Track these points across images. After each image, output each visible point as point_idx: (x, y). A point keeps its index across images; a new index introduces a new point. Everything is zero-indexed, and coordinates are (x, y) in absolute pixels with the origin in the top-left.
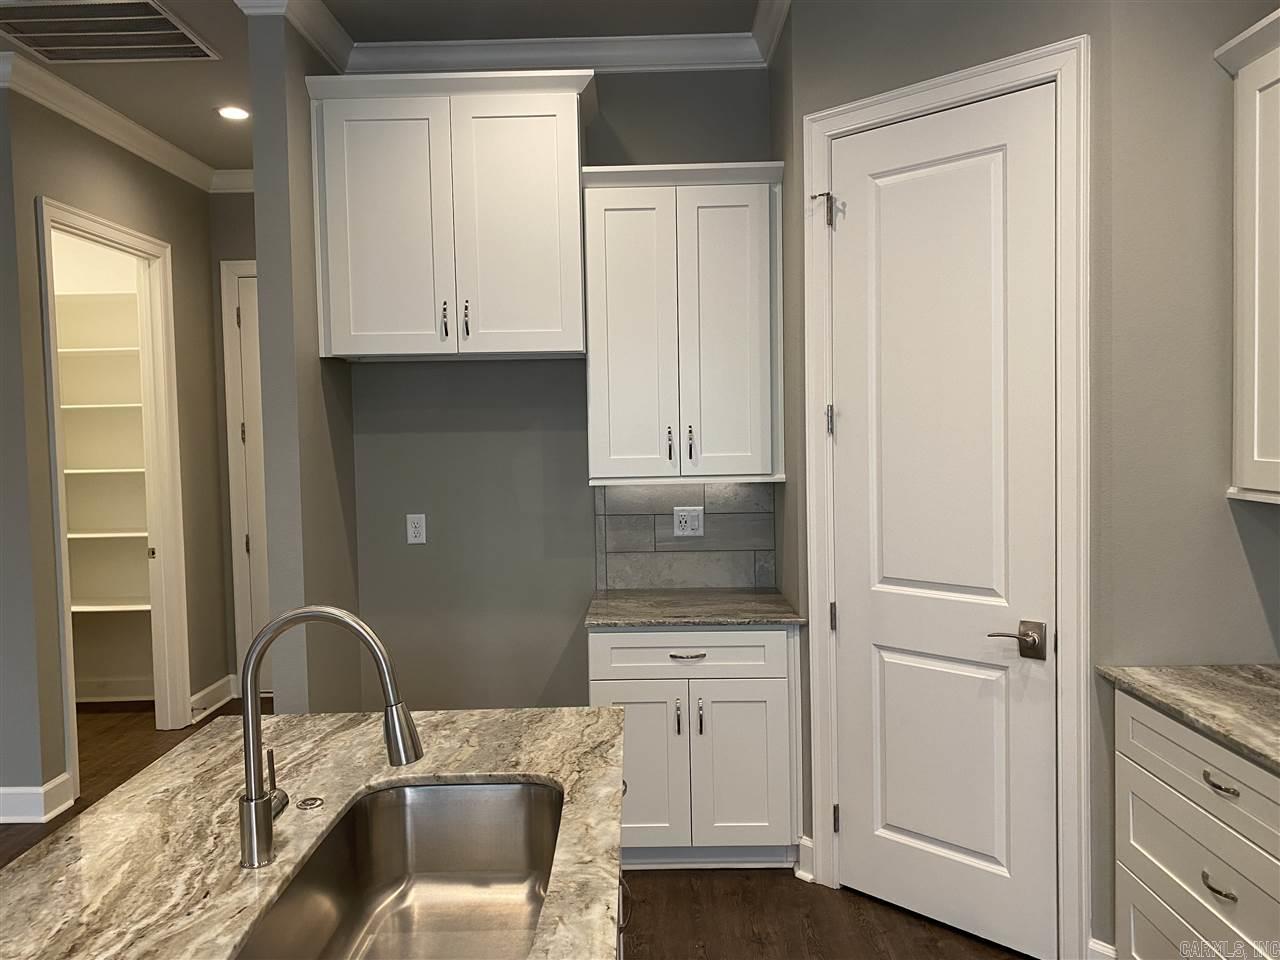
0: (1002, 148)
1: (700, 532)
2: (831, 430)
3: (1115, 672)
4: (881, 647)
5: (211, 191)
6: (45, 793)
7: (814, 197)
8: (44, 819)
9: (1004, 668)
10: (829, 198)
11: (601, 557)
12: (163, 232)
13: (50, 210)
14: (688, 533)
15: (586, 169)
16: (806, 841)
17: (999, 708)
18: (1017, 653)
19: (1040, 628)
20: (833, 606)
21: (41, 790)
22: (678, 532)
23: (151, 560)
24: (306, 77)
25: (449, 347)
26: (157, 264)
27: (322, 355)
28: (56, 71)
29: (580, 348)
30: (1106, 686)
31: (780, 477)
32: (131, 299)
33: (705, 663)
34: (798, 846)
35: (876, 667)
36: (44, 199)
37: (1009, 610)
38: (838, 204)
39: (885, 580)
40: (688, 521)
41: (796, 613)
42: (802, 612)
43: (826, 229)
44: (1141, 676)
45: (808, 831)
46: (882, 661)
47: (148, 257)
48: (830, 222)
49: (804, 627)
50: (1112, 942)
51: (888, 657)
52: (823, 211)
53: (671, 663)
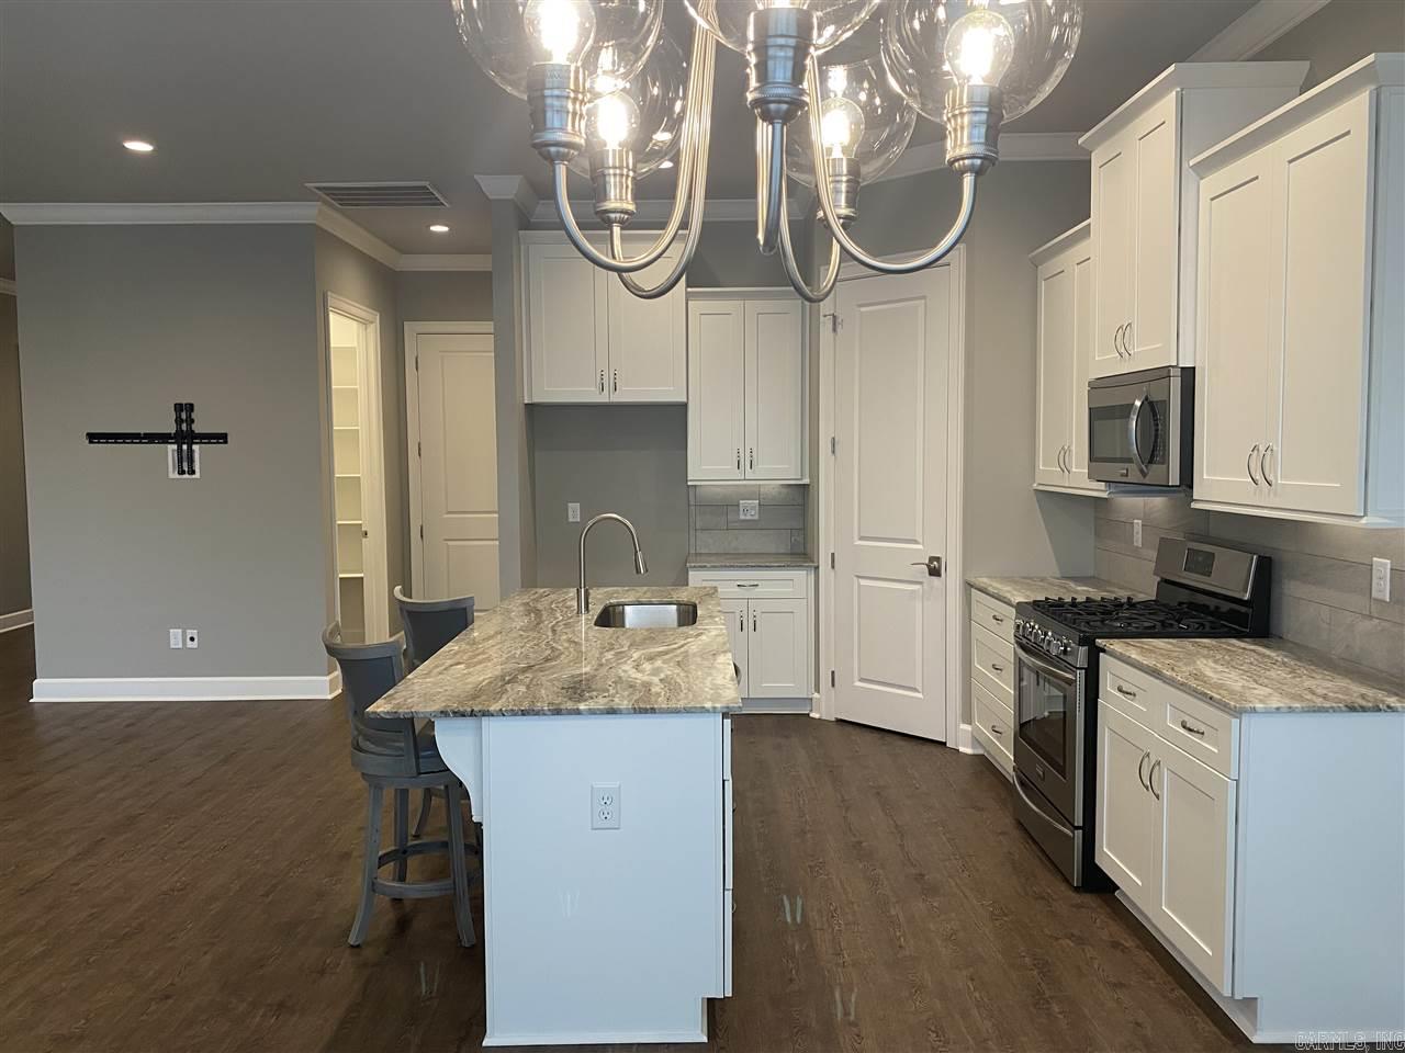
0: (924, 297)
1: (756, 517)
2: (833, 452)
3: (972, 580)
4: (858, 577)
5: (398, 270)
6: (331, 681)
7: (825, 316)
8: (330, 697)
9: (921, 583)
10: (834, 317)
11: (692, 532)
12: (375, 305)
13: (332, 300)
14: (749, 517)
15: (689, 289)
16: (816, 695)
17: (919, 605)
18: (927, 574)
19: (938, 559)
20: (833, 554)
21: (328, 678)
22: (742, 517)
23: (364, 540)
24: (521, 232)
25: (603, 398)
26: (371, 328)
27: (526, 402)
28: (343, 213)
29: (685, 400)
30: (969, 586)
31: (806, 481)
32: (352, 350)
33: (757, 589)
34: (811, 699)
35: (856, 587)
36: (329, 293)
37: (923, 551)
38: (840, 320)
39: (861, 538)
40: (749, 510)
41: (813, 562)
42: (816, 560)
43: (832, 334)
44: (983, 581)
45: (817, 690)
46: (859, 585)
47: (365, 323)
48: (834, 330)
49: (817, 568)
50: (970, 724)
51: (863, 582)
52: (831, 326)
53: (738, 589)
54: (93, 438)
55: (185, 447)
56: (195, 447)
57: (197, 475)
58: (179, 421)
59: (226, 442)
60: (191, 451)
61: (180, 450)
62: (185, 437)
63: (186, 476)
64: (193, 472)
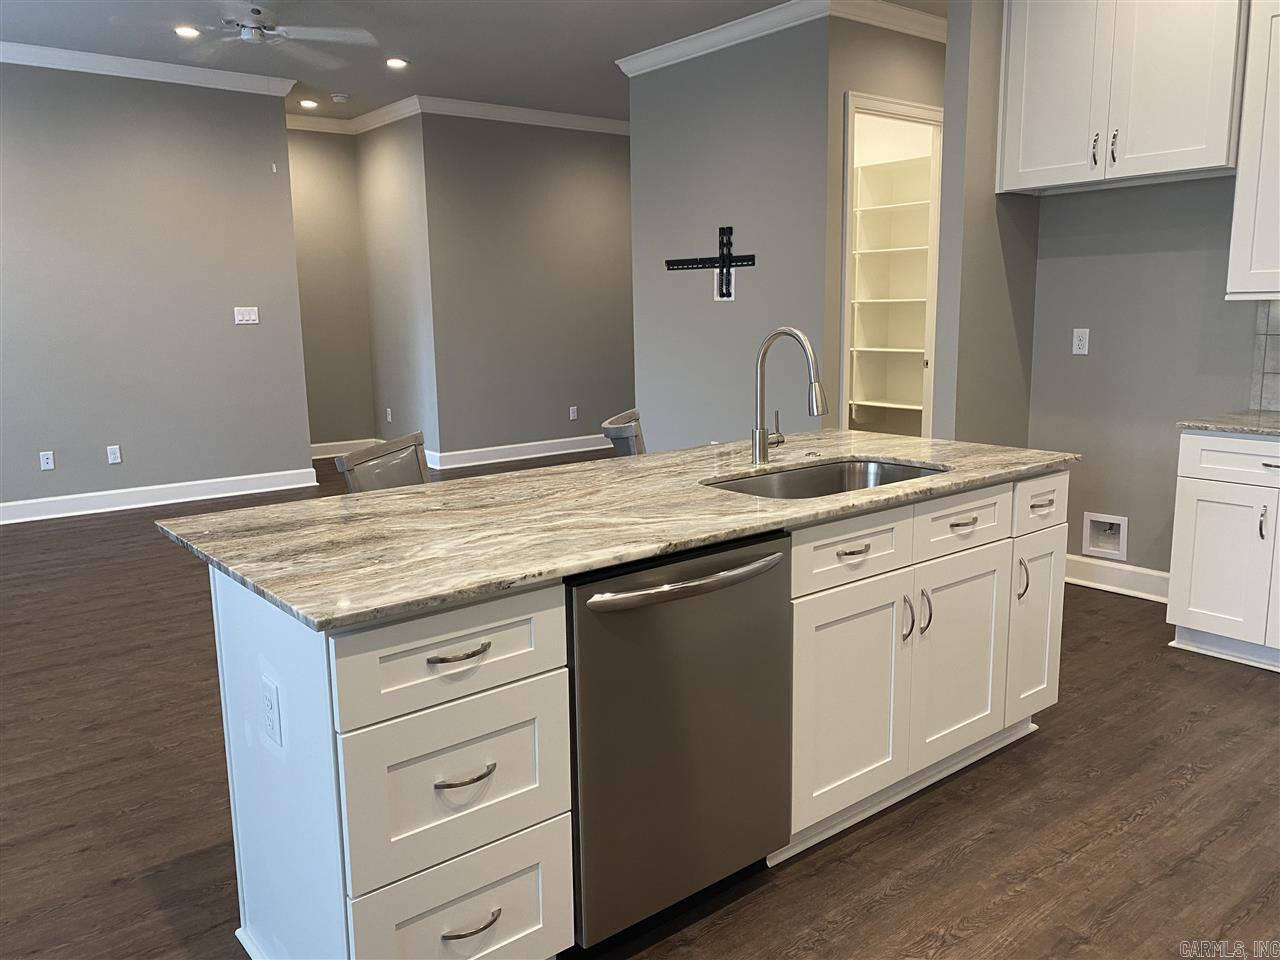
11: (1257, 377)
13: (856, 99)
23: (925, 369)
25: (1097, 175)
27: (997, 191)
36: (851, 92)
53: (1264, 470)
54: (672, 265)
55: (725, 270)
56: (732, 270)
57: (732, 298)
58: (722, 245)
59: (753, 264)
60: (729, 273)
61: (721, 271)
62: (726, 260)
63: (725, 299)
64: (729, 295)
